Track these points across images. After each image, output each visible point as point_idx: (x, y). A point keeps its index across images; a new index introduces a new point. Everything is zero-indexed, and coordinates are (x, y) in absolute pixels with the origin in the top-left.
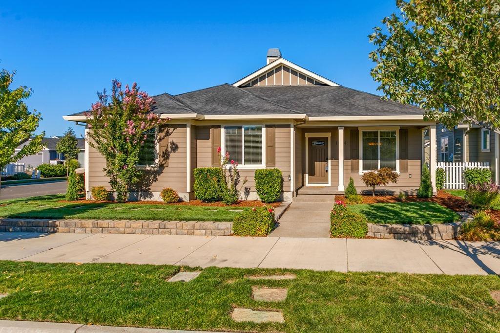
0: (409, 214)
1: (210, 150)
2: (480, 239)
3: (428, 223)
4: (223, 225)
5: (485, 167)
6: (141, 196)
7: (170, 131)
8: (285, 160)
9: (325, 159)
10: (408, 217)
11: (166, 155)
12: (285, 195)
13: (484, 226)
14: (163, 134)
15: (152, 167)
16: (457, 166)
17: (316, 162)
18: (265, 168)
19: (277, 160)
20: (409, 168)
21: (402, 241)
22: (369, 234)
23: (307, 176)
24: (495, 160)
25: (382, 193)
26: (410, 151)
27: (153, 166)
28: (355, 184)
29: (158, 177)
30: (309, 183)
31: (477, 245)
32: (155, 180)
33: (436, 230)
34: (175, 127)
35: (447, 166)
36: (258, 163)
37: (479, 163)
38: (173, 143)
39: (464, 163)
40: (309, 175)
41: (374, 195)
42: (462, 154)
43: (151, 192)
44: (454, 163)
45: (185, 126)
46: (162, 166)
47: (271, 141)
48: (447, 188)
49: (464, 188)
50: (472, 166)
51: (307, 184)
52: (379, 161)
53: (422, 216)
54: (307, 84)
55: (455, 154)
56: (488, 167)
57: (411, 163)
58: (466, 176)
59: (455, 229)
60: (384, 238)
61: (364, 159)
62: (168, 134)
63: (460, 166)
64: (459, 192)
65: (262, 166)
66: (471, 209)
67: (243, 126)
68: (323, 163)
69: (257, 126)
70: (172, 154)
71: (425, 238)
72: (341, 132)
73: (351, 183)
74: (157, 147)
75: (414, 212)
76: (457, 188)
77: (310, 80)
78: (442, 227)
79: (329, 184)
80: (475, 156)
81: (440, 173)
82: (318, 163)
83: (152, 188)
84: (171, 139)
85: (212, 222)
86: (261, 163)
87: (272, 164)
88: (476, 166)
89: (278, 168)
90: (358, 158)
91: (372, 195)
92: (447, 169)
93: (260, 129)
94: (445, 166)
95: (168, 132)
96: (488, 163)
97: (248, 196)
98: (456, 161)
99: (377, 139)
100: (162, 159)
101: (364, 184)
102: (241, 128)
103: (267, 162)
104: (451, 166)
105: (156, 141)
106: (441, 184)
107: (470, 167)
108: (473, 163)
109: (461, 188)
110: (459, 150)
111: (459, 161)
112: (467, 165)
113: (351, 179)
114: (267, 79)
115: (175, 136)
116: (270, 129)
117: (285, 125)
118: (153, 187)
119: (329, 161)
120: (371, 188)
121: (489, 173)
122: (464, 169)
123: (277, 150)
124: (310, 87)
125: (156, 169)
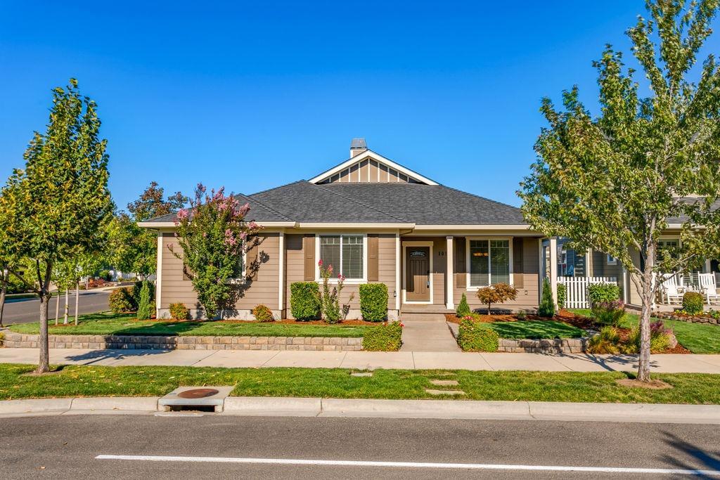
0: (536, 330)
1: (303, 262)
2: (608, 352)
3: (558, 338)
4: (352, 341)
5: (612, 283)
6: (224, 315)
7: (260, 240)
8: (391, 273)
9: (426, 272)
10: (535, 333)
11: (254, 267)
12: (390, 313)
13: (611, 341)
14: (251, 243)
15: (238, 281)
16: (580, 282)
17: (415, 276)
18: (366, 283)
19: (380, 273)
20: (525, 283)
21: (533, 354)
22: (499, 349)
23: (404, 292)
24: (623, 274)
25: (497, 312)
26: (525, 264)
27: (240, 280)
28: (468, 302)
29: (245, 292)
30: (407, 301)
31: (605, 356)
32: (242, 295)
33: (565, 343)
34: (266, 235)
35: (568, 282)
36: (358, 277)
37: (604, 278)
38: (263, 253)
39: (587, 278)
40: (407, 292)
41: (489, 314)
42: (584, 267)
43: (236, 310)
44: (576, 278)
45: (277, 235)
46: (249, 279)
47: (374, 251)
48: (569, 307)
49: (588, 307)
50: (597, 281)
51: (404, 302)
52: (490, 275)
53: (550, 332)
54: (398, 181)
55: (576, 266)
56: (616, 283)
57: (526, 277)
58: (591, 293)
59: (583, 342)
60: (514, 352)
61: (472, 272)
62: (257, 243)
63: (583, 282)
64: (583, 311)
65: (364, 281)
66: (598, 326)
67: (341, 235)
68: (423, 276)
69: (358, 235)
70: (262, 266)
71: (555, 351)
72: (450, 242)
73: (464, 301)
74: (245, 258)
75: (541, 329)
76: (580, 307)
77: (403, 176)
78: (571, 341)
79: (431, 302)
80: (600, 270)
81: (561, 289)
82: (417, 276)
83: (237, 305)
84: (260, 249)
85: (340, 338)
86: (362, 277)
87: (374, 279)
88: (601, 281)
89: (382, 283)
90: (464, 271)
91: (487, 314)
92: (568, 285)
93: (360, 238)
94: (565, 282)
95: (257, 241)
96: (615, 278)
98: (577, 275)
99: (487, 249)
100: (251, 271)
101: (479, 302)
102: (339, 237)
103: (369, 276)
104: (572, 282)
105: (243, 251)
106: (561, 302)
107: (595, 283)
108: (598, 278)
109: (584, 307)
110: (581, 262)
111: (581, 275)
112: (591, 280)
113: (463, 296)
114: (349, 174)
115: (266, 245)
116: (372, 239)
117: (389, 234)
118: (239, 303)
119: (431, 275)
120: (486, 306)
121: (616, 290)
122: (587, 285)
123: (380, 262)
124: (404, 186)
125: (242, 283)
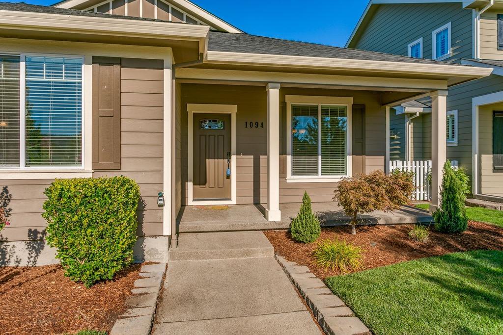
9: (226, 154)
12: (149, 244)
17: (207, 160)
18: (89, 175)
19: (125, 151)
23: (190, 186)
30: (194, 200)
36: (72, 162)
40: (194, 185)
51: (190, 202)
57: (370, 161)
65: (82, 170)
67: (22, 56)
68: (221, 161)
72: (274, 95)
79: (233, 201)
82: (212, 161)
86: (80, 163)
87: (110, 164)
89: (127, 176)
90: (284, 152)
97: (38, 252)
102: (17, 60)
103: (96, 159)
116: (105, 69)
117: (149, 60)
123: (125, 125)
